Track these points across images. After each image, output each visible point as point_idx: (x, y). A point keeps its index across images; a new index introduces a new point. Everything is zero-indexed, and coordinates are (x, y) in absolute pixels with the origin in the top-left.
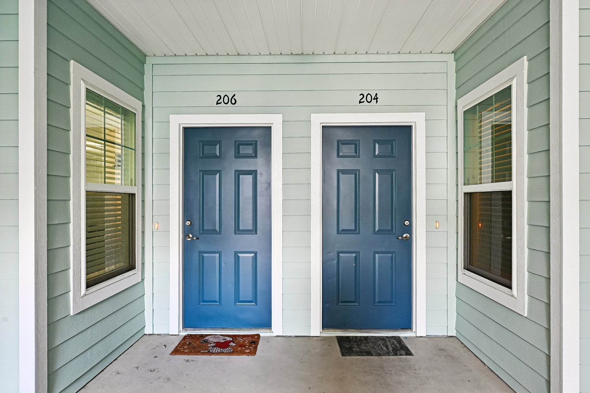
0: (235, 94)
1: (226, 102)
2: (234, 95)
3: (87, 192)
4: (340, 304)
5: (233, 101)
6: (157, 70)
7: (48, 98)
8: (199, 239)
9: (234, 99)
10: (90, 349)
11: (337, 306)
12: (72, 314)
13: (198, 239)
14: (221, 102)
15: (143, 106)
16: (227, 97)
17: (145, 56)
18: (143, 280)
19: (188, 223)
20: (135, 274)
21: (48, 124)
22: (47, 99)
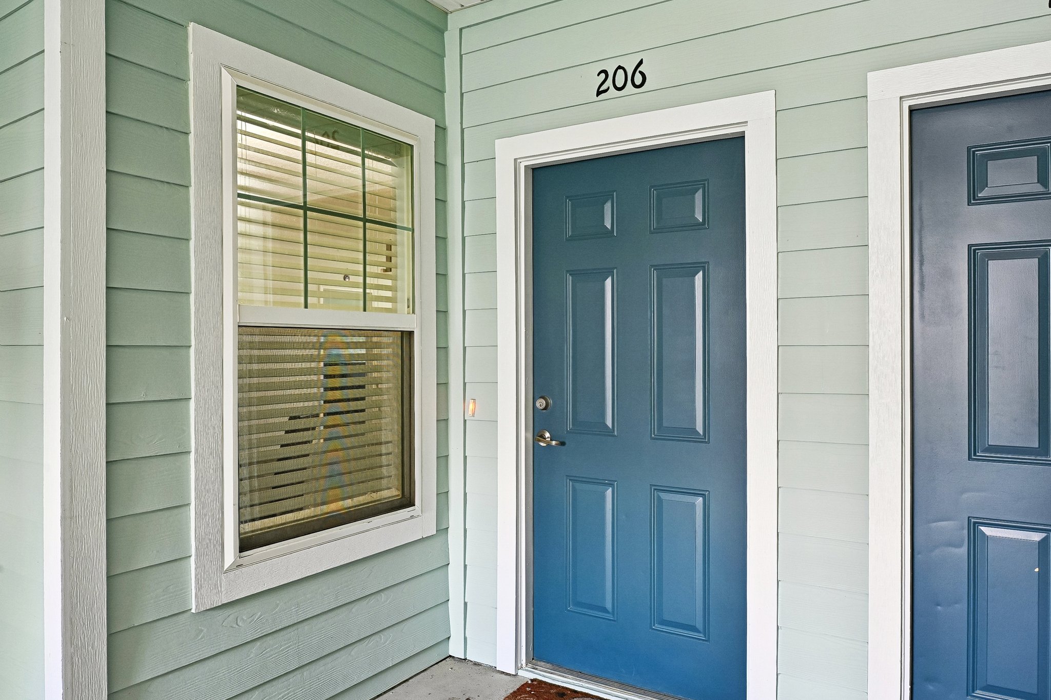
0: (642, 60)
1: (620, 84)
2: (641, 62)
3: (242, 328)
4: (978, 691)
5: (638, 79)
6: (472, 39)
7: (109, 110)
8: (566, 445)
9: (640, 72)
10: (260, 689)
11: (969, 697)
12: (193, 611)
13: (563, 444)
14: (609, 88)
15: (441, 130)
16: (621, 70)
17: (446, 13)
18: (442, 531)
19: (541, 403)
20: (412, 517)
21: (108, 171)
22: (107, 112)
